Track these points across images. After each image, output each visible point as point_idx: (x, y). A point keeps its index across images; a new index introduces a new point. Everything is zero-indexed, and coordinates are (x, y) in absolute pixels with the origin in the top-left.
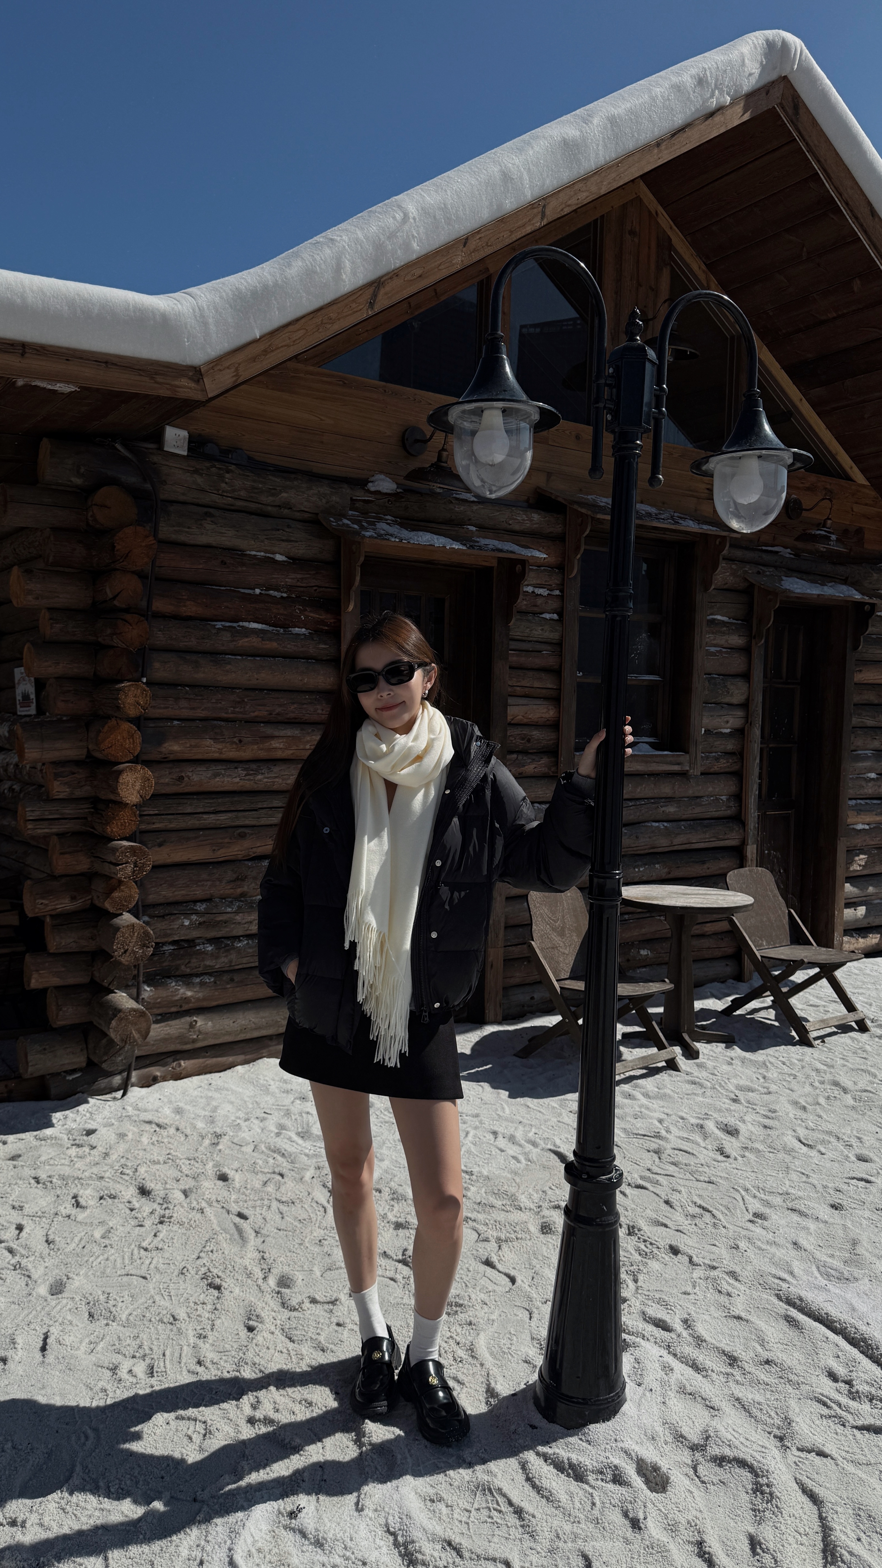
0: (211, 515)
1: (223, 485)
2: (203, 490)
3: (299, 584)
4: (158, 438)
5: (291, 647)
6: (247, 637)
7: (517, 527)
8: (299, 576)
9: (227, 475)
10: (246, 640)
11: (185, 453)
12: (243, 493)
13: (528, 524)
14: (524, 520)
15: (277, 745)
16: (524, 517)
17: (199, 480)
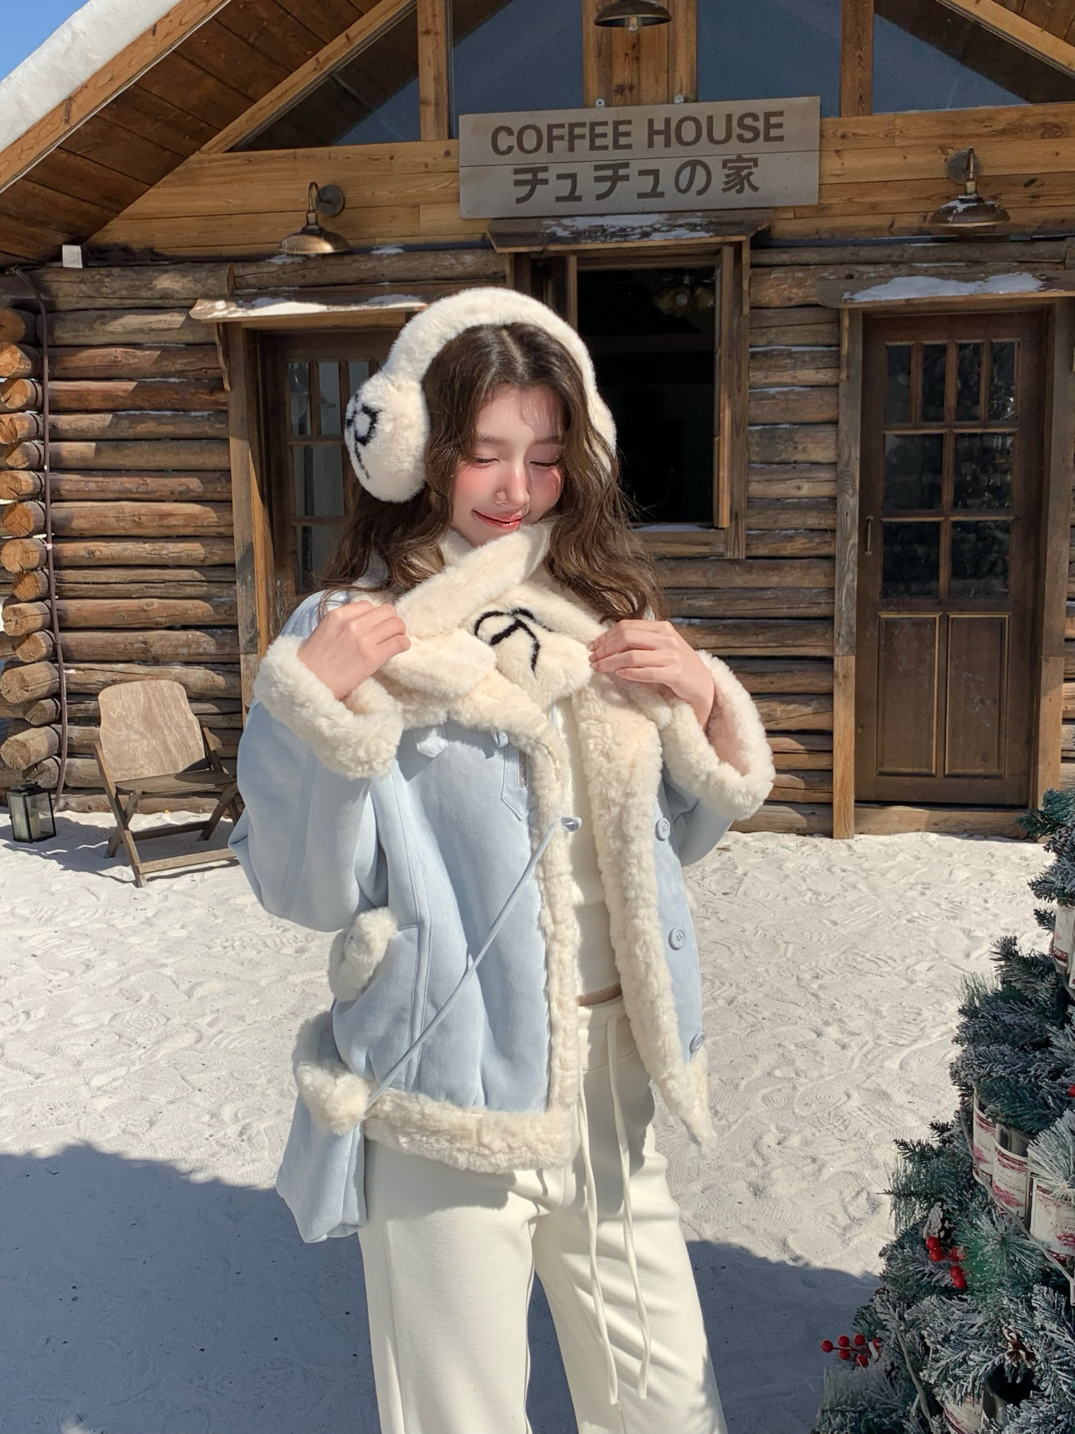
0: (103, 317)
1: (104, 289)
2: (91, 297)
3: (187, 368)
4: (59, 257)
5: (187, 430)
6: (145, 423)
7: (447, 273)
8: (186, 361)
9: (106, 280)
10: (142, 425)
11: (81, 266)
12: (124, 293)
13: (459, 269)
14: (453, 265)
15: (175, 523)
16: (453, 261)
17: (84, 288)
